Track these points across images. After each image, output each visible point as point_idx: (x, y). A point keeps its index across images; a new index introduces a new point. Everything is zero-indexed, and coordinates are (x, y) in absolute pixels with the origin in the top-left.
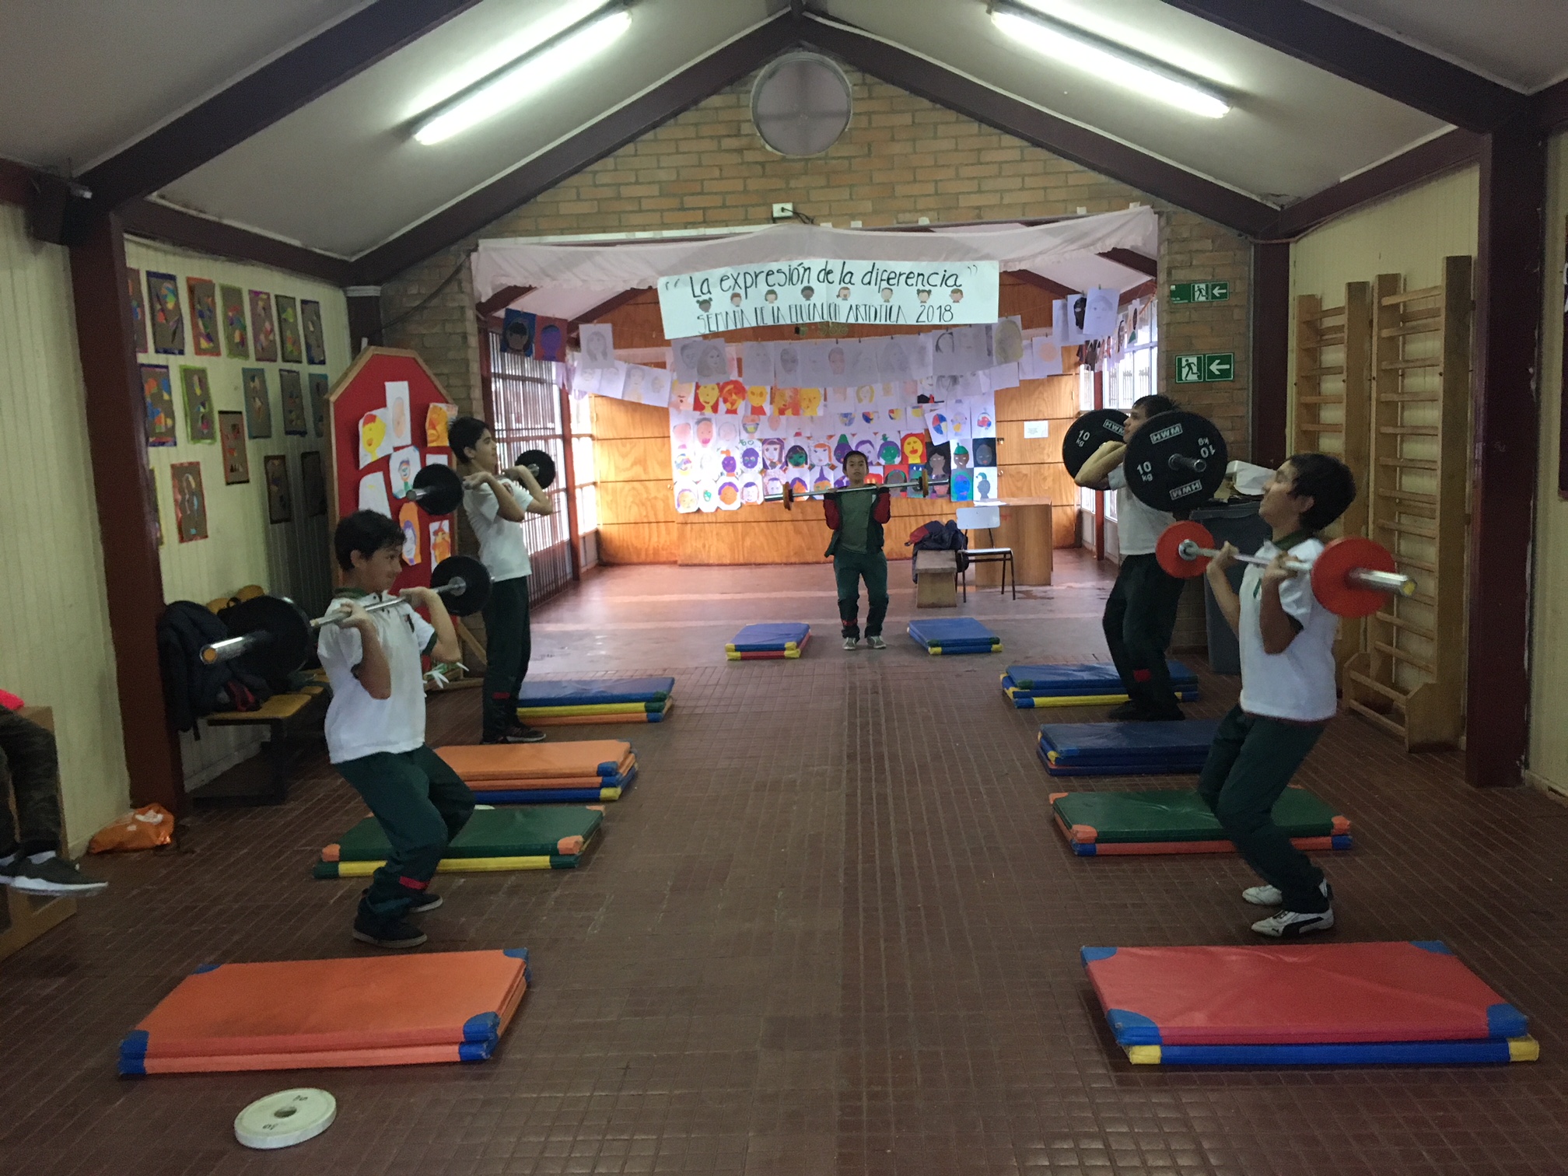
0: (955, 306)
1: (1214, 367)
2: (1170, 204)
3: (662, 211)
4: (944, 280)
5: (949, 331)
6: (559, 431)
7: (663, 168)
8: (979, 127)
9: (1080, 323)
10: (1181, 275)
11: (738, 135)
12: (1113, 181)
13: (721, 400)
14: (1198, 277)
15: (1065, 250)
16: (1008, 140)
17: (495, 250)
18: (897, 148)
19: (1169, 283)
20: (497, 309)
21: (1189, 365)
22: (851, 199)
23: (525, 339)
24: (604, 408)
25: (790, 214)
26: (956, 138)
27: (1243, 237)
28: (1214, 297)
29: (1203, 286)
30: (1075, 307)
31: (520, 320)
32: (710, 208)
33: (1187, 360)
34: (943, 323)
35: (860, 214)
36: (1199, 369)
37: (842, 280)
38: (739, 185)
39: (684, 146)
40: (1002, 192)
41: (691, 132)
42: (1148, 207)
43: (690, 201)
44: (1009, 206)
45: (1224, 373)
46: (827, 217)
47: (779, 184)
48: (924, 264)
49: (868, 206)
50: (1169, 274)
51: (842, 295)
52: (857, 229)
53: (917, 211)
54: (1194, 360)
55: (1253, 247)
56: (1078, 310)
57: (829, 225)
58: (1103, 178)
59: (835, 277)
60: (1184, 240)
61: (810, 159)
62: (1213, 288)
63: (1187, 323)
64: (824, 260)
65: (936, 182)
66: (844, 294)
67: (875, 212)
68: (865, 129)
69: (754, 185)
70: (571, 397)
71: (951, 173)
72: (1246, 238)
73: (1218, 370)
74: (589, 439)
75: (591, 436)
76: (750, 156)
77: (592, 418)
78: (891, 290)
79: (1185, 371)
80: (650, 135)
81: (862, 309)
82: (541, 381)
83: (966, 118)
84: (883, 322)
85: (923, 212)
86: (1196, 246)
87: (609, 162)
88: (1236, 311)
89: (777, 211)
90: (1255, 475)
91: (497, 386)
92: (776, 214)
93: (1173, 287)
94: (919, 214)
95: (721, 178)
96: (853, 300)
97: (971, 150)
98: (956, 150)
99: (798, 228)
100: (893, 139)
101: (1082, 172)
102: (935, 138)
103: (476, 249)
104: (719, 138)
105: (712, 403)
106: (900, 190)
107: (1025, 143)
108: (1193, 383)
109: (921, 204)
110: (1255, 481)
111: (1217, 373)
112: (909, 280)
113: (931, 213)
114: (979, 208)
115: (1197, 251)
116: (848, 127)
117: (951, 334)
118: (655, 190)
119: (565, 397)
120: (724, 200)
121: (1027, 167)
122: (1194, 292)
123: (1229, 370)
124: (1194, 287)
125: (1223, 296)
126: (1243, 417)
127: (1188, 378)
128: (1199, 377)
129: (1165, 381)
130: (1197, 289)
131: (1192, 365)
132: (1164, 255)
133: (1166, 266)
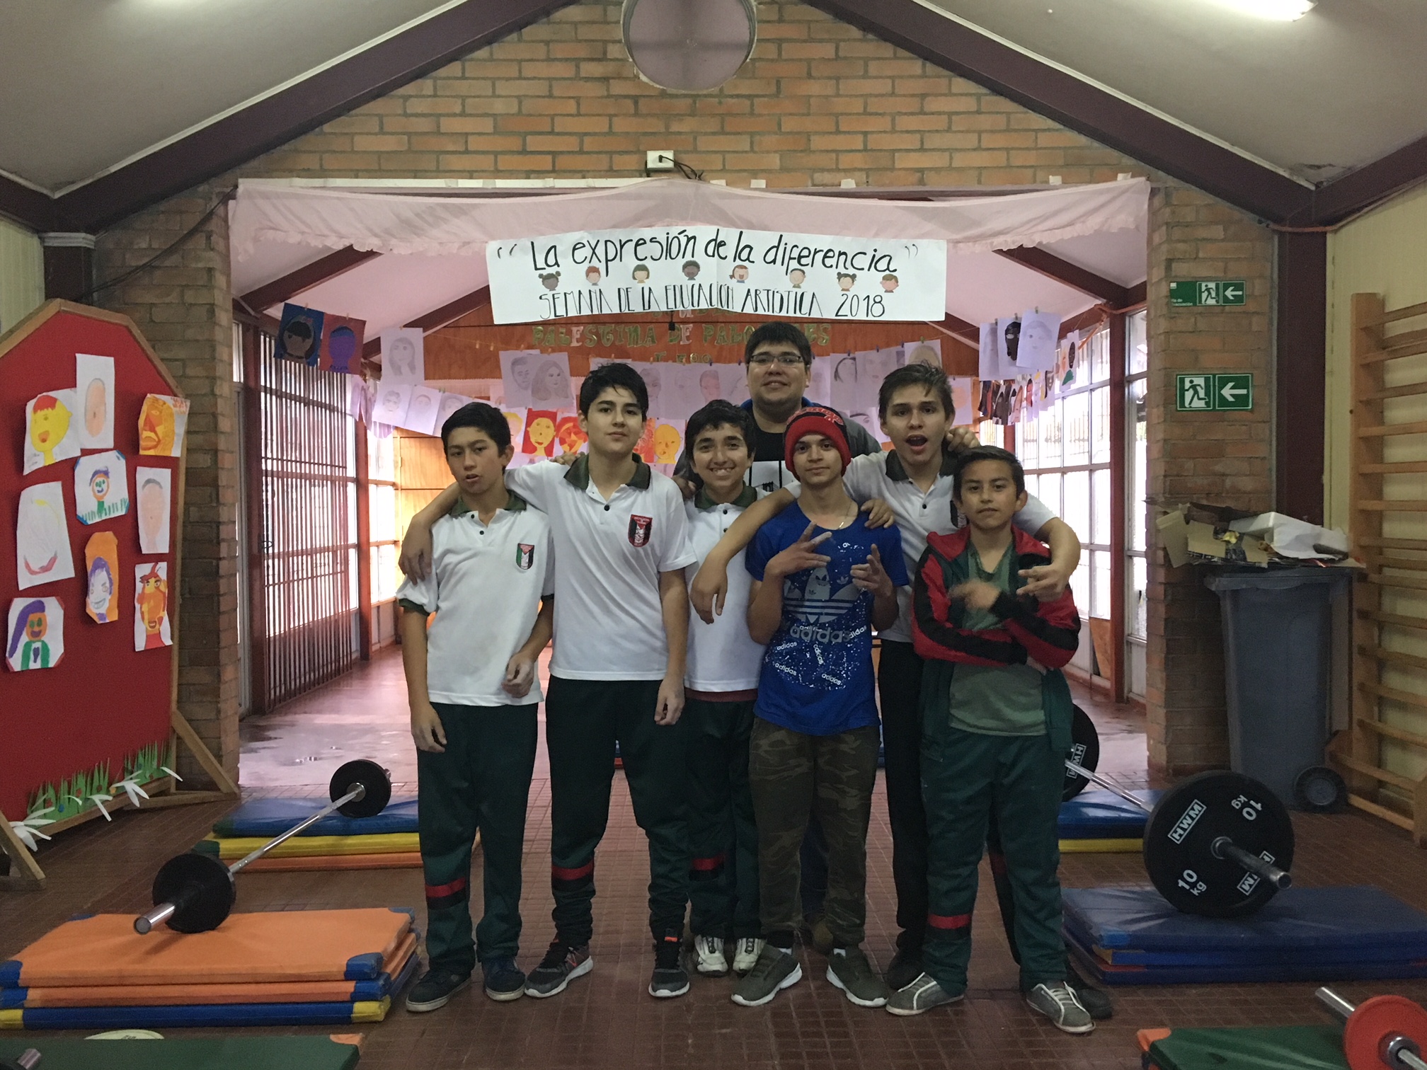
0: (885, 296)
1: (1227, 392)
2: (1171, 177)
3: (496, 154)
4: (874, 262)
5: (852, 356)
6: (351, 472)
7: (499, 96)
8: (924, 66)
9: (1012, 352)
10: (1182, 270)
11: (603, 58)
12: (1096, 144)
13: (557, 440)
14: (1204, 273)
15: (1034, 229)
16: (961, 84)
17: (266, 196)
18: (814, 88)
19: (1168, 276)
20: (271, 303)
21: (1194, 387)
22: (752, 150)
23: (309, 342)
24: (411, 447)
25: (670, 165)
26: (893, 78)
27: (1264, 225)
28: (1226, 299)
29: (1212, 285)
30: (1007, 332)
31: (302, 319)
32: (562, 153)
33: (1191, 382)
34: (871, 318)
35: (763, 171)
36: (1207, 394)
37: (737, 255)
38: (601, 125)
39: (529, 70)
40: (951, 151)
41: (541, 51)
42: (1143, 179)
43: (533, 143)
44: (960, 170)
45: (1241, 400)
46: (723, 172)
47: (657, 125)
48: (848, 239)
49: (775, 161)
50: (1168, 268)
51: (737, 275)
52: (756, 189)
53: (838, 170)
54: (1200, 381)
55: (1276, 238)
56: (1010, 336)
57: (723, 182)
58: (1083, 140)
59: (729, 250)
60: (1187, 225)
61: (698, 96)
62: (1225, 290)
63: (1191, 332)
64: (714, 228)
65: (865, 134)
66: (739, 275)
67: (784, 169)
68: (772, 60)
69: (621, 125)
70: (370, 434)
71: (885, 123)
72: (1267, 226)
73: (1233, 396)
74: (391, 488)
75: (394, 485)
76: (618, 88)
77: (396, 462)
78: (803, 272)
79: (1189, 395)
80: (482, 53)
81: (763, 296)
82: (332, 409)
83: (907, 54)
84: (791, 314)
85: (848, 172)
86: (1202, 233)
87: (426, 85)
88: (1255, 319)
89: (652, 159)
90: (1298, 532)
91: (267, 403)
92: (650, 165)
93: (1173, 285)
94: (843, 174)
95: (579, 115)
96: (751, 284)
97: (913, 96)
98: (893, 94)
99: (680, 185)
100: (810, 76)
101: (1057, 130)
102: (866, 76)
103: (232, 196)
104: (577, 61)
105: (545, 444)
106: (817, 142)
107: (984, 90)
108: (1199, 411)
109: (845, 161)
110: (1299, 540)
111: (1231, 399)
112: (826, 259)
113: (857, 174)
114: (921, 170)
115: (1204, 239)
116: (750, 57)
117: (854, 359)
118: (488, 126)
119: (362, 432)
120: (582, 143)
121: (985, 122)
122: (1201, 292)
123: (1247, 395)
124: (1200, 285)
125: (1238, 299)
126: (1264, 458)
127: (1193, 405)
128: (1207, 404)
129: (1162, 409)
130: (1204, 288)
131: (1198, 388)
132: (1160, 244)
133: (1164, 258)
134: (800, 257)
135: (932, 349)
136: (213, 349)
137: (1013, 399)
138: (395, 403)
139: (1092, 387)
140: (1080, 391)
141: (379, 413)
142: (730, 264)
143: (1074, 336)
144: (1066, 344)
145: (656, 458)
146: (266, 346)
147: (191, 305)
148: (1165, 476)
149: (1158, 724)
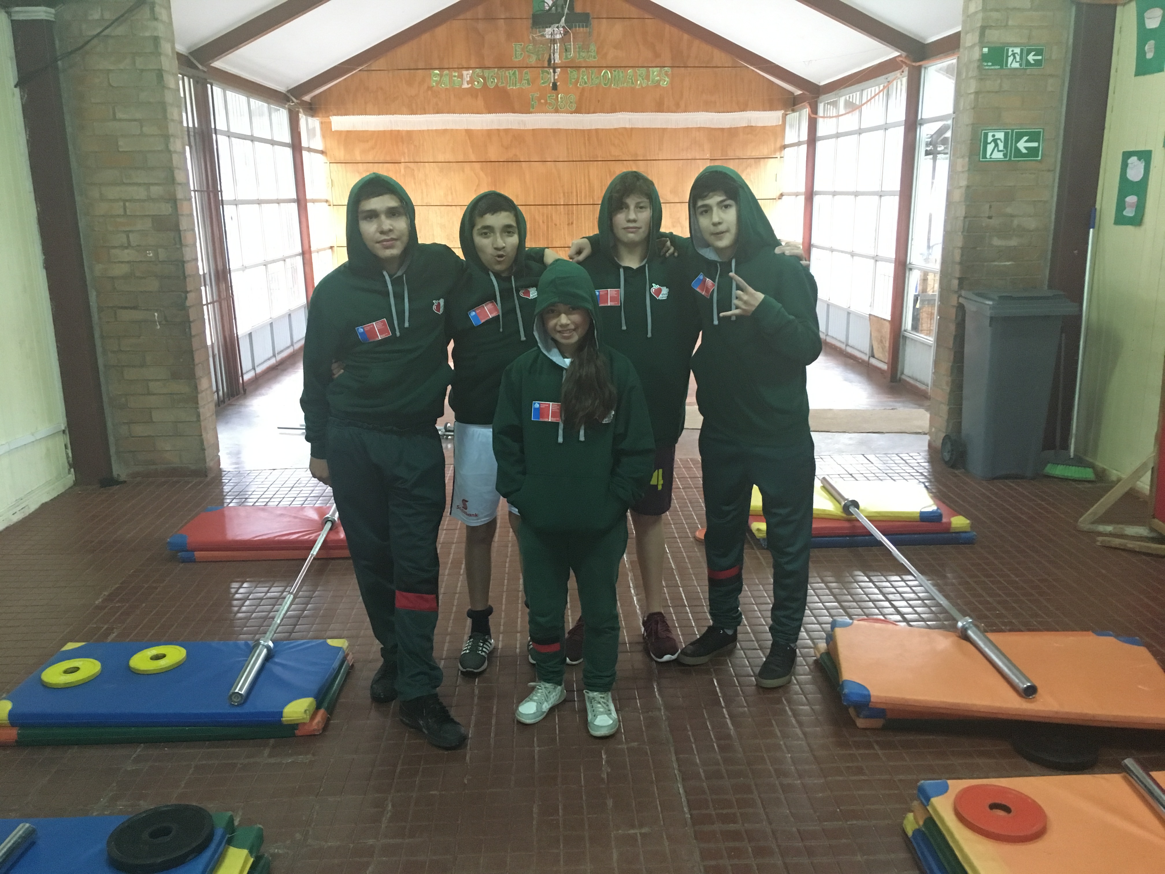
1: (1022, 145)
10: (995, 36)
14: (1011, 39)
19: (982, 43)
21: (995, 141)
28: (1028, 63)
29: (1017, 50)
33: (993, 136)
36: (1006, 146)
45: (1032, 152)
50: (982, 34)
54: (1000, 135)
62: (1028, 54)
63: (997, 92)
73: (1026, 148)
75: (327, 202)
77: (327, 183)
79: (990, 147)
86: (1013, 3)
88: (1051, 81)
93: (986, 50)
108: (997, 161)
111: (1024, 151)
115: (1014, 9)
122: (1008, 57)
123: (1036, 149)
124: (1008, 50)
125: (1038, 63)
126: (1045, 202)
127: (993, 156)
128: (1005, 155)
129: (967, 159)
130: (1010, 53)
131: (999, 141)
132: (976, 13)
133: (979, 25)
147: (142, 71)
148: (965, 217)
149: (941, 417)
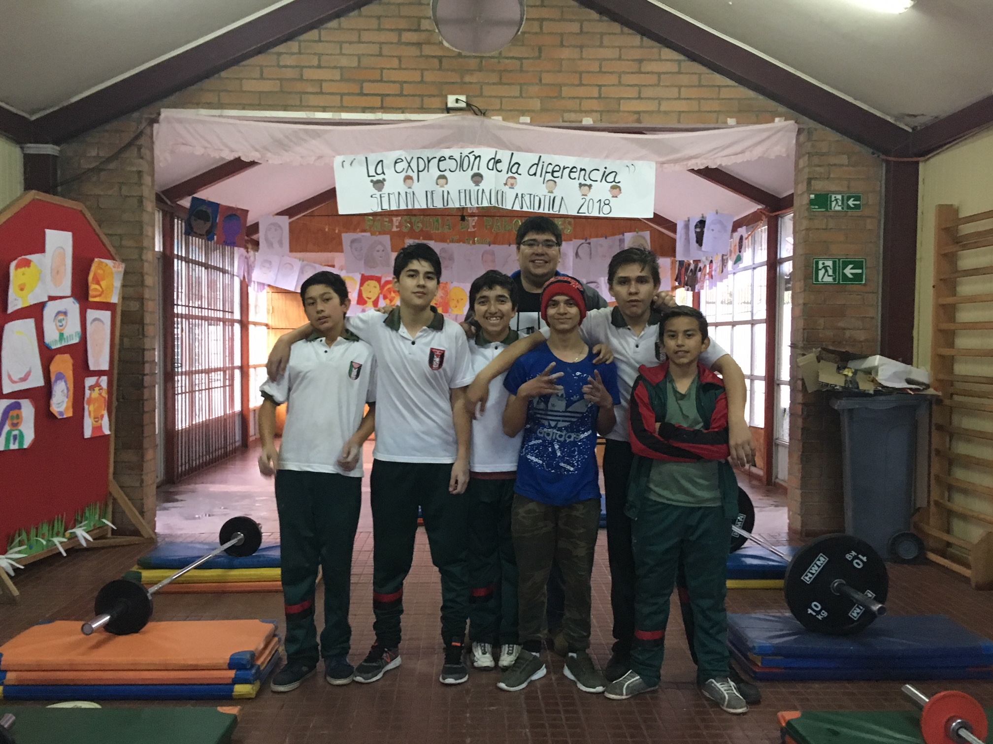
0: (613, 200)
1: (848, 271)
2: (812, 121)
3: (342, 95)
4: (605, 176)
5: (588, 241)
6: (237, 316)
7: (344, 55)
8: (642, 39)
9: (700, 241)
10: (819, 186)
11: (418, 30)
12: (761, 97)
13: (381, 297)
14: (833, 188)
15: (716, 156)
16: (668, 53)
17: (180, 121)
18: (565, 53)
20: (182, 197)
21: (825, 267)
22: (521, 96)
23: (209, 224)
24: (280, 301)
25: (464, 105)
26: (620, 48)
27: (876, 155)
28: (849, 207)
29: (839, 197)
30: (696, 226)
31: (204, 208)
32: (388, 95)
33: (823, 264)
34: (602, 215)
35: (528, 111)
36: (834, 272)
37: (510, 170)
38: (416, 76)
39: (366, 36)
40: (660, 100)
41: (374, 24)
42: (792, 122)
43: (368, 88)
44: (666, 113)
45: (858, 277)
46: (500, 111)
47: (455, 78)
48: (587, 159)
49: (536, 104)
50: (809, 184)
51: (509, 183)
52: (523, 123)
53: (581, 111)
54: (829, 263)
55: (884, 165)
56: (698, 230)
57: (500, 118)
58: (752, 94)
59: (503, 166)
60: (823, 154)
61: (485, 57)
64: (493, 151)
65: (600, 86)
66: (511, 183)
67: (543, 110)
68: (536, 33)
69: (429, 77)
70: (250, 289)
71: (614, 79)
72: (878, 156)
73: (852, 274)
74: (265, 328)
75: (267, 325)
76: (427, 50)
77: (268, 310)
78: (555, 182)
79: (821, 273)
80: (333, 24)
81: (527, 198)
82: (224, 271)
83: (631, 31)
84: (546, 211)
85: (588, 112)
86: (834, 160)
87: (293, 45)
88: (869, 221)
89: (451, 101)
90: (894, 370)
91: (179, 266)
92: (450, 105)
93: (812, 196)
94: (584, 114)
95: (400, 69)
96: (519, 189)
97: (633, 60)
98: (620, 59)
99: (470, 119)
100: (562, 45)
101: (734, 86)
102: (601, 46)
103: (156, 120)
104: (400, 31)
105: (373, 299)
106: (566, 92)
107: (682, 57)
108: (828, 284)
109: (587, 105)
110: (896, 375)
111: (850, 276)
112: (572, 174)
113: (594, 114)
114: (638, 113)
115: (835, 165)
116: (521, 30)
117: (589, 243)
118: (337, 75)
119: (244, 290)
120: (402, 89)
121: (684, 79)
122: (831, 201)
123: (861, 274)
124: (831, 197)
125: (857, 207)
126: (872, 318)
127: (824, 280)
128: (834, 279)
129: (802, 282)
130: (833, 199)
131: (828, 268)
132: (804, 167)
133: (806, 177)
134: (553, 172)
135: (644, 238)
136: (141, 229)
137: (699, 274)
138: (268, 268)
139: (754, 266)
140: (746, 269)
141: (257, 275)
142: (504, 176)
143: (742, 231)
144: (737, 236)
145: (450, 310)
146: (178, 226)
147: (126, 196)
148: (804, 329)
149: (796, 501)
